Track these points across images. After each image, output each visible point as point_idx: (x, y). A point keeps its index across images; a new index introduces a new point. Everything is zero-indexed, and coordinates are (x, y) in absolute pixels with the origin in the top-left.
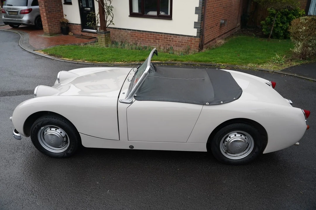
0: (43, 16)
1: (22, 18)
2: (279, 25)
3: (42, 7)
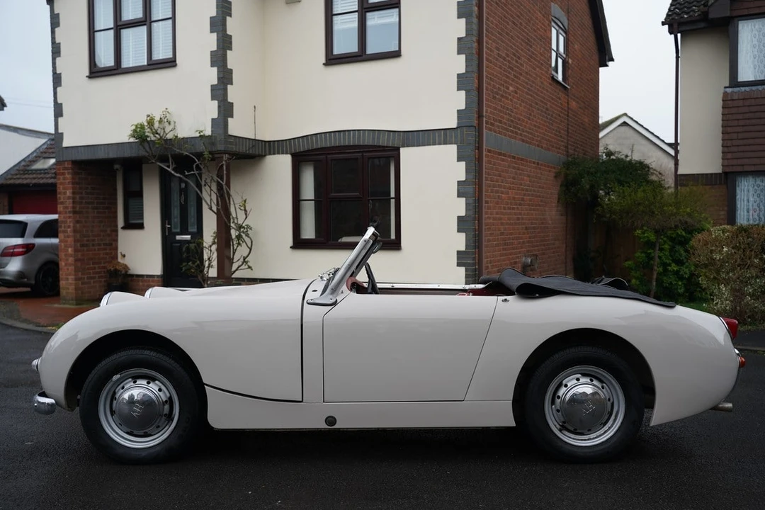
0: (66, 255)
1: (4, 268)
2: (670, 268)
3: (66, 234)
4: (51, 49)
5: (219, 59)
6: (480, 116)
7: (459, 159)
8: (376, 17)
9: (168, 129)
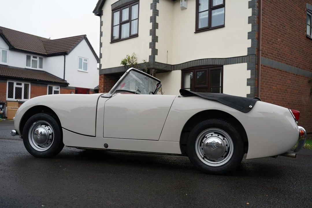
4: (100, 34)
5: (153, 33)
6: (258, 50)
7: (248, 69)
8: (216, 12)
9: (134, 60)
